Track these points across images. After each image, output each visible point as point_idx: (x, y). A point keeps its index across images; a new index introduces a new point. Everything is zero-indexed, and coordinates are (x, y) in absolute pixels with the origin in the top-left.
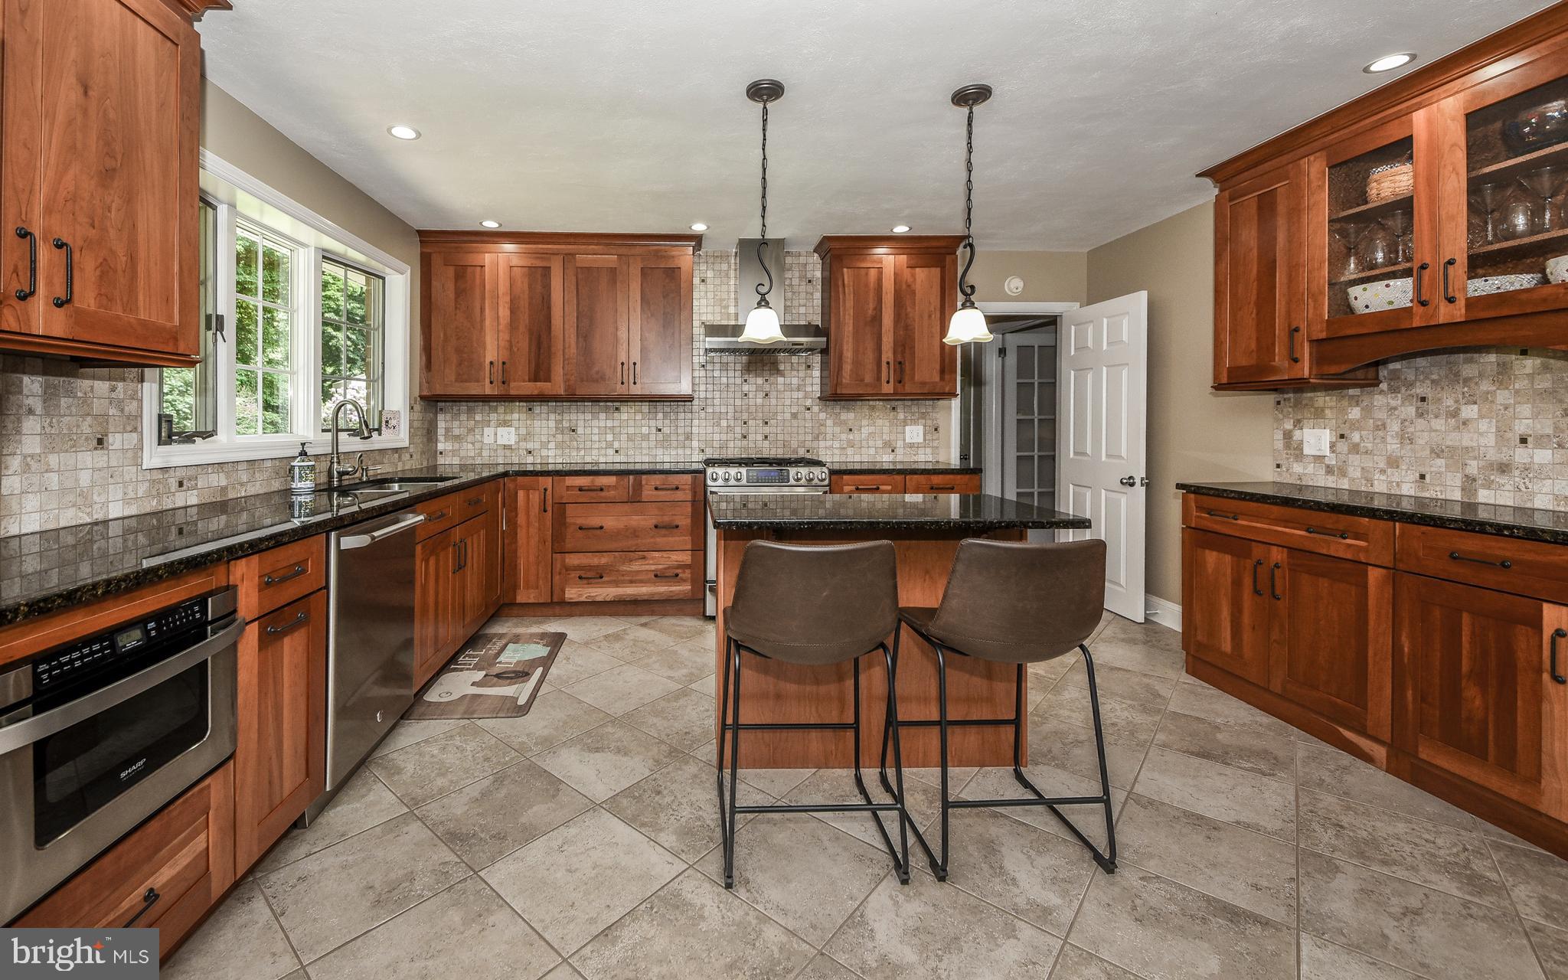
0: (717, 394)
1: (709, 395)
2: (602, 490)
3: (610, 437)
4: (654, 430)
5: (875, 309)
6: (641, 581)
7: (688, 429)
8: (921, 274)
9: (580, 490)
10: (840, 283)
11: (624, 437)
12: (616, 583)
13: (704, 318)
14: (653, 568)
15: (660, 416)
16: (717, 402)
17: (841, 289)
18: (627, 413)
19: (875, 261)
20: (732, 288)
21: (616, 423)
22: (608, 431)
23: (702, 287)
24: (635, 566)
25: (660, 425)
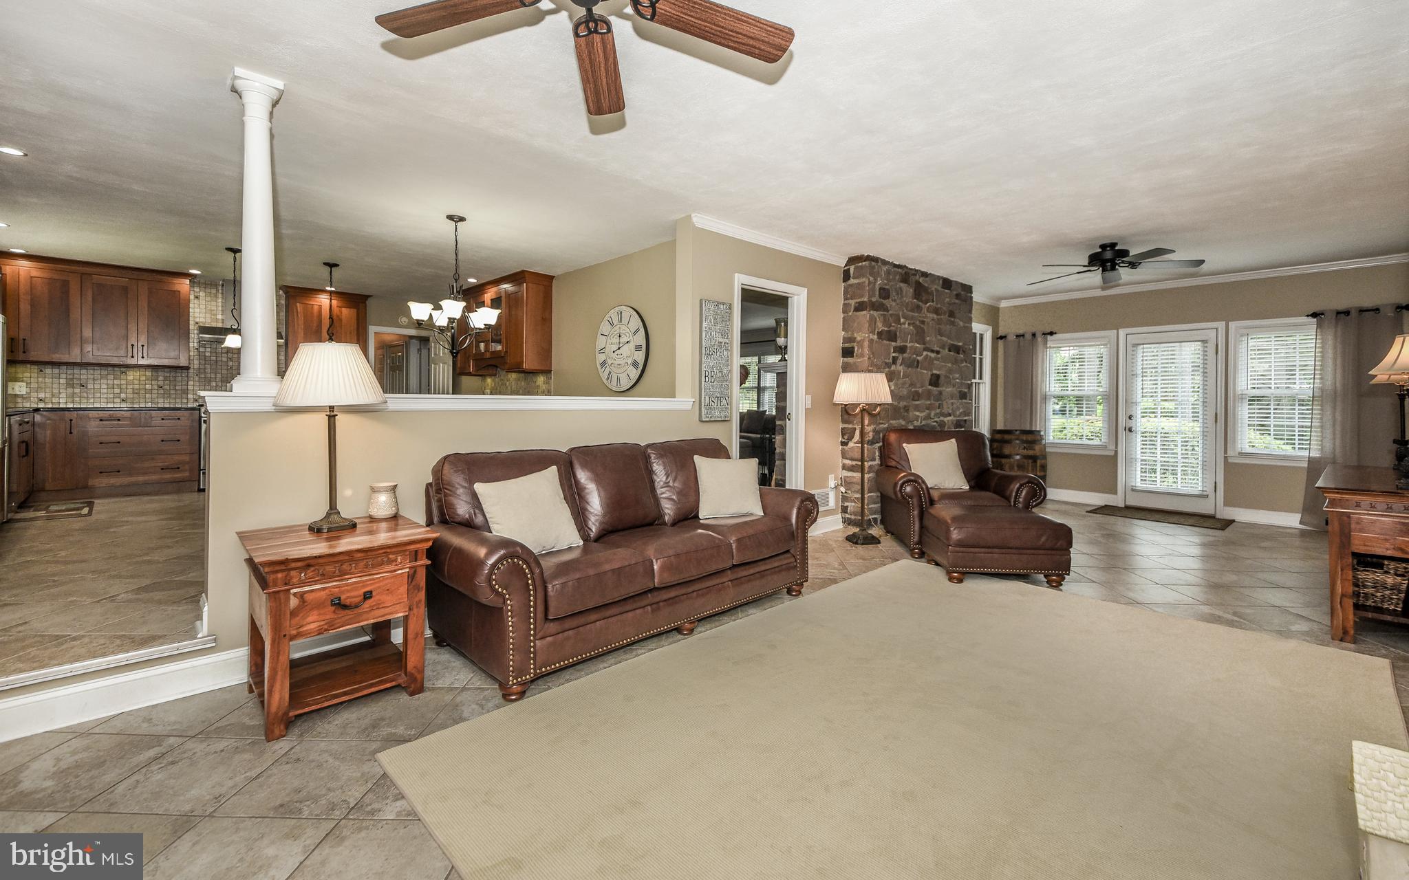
0: (208, 367)
1: (201, 367)
2: (119, 420)
3: (117, 391)
4: (156, 387)
5: (317, 326)
6: (151, 473)
7: (185, 387)
8: (345, 311)
9: (101, 420)
10: (295, 310)
11: (129, 391)
12: (130, 475)
13: (197, 320)
14: (160, 464)
15: (161, 378)
16: (208, 371)
17: (295, 314)
18: (132, 375)
19: (317, 302)
20: (220, 304)
21: (123, 382)
22: (115, 386)
23: (196, 301)
24: (146, 464)
25: (161, 383)
